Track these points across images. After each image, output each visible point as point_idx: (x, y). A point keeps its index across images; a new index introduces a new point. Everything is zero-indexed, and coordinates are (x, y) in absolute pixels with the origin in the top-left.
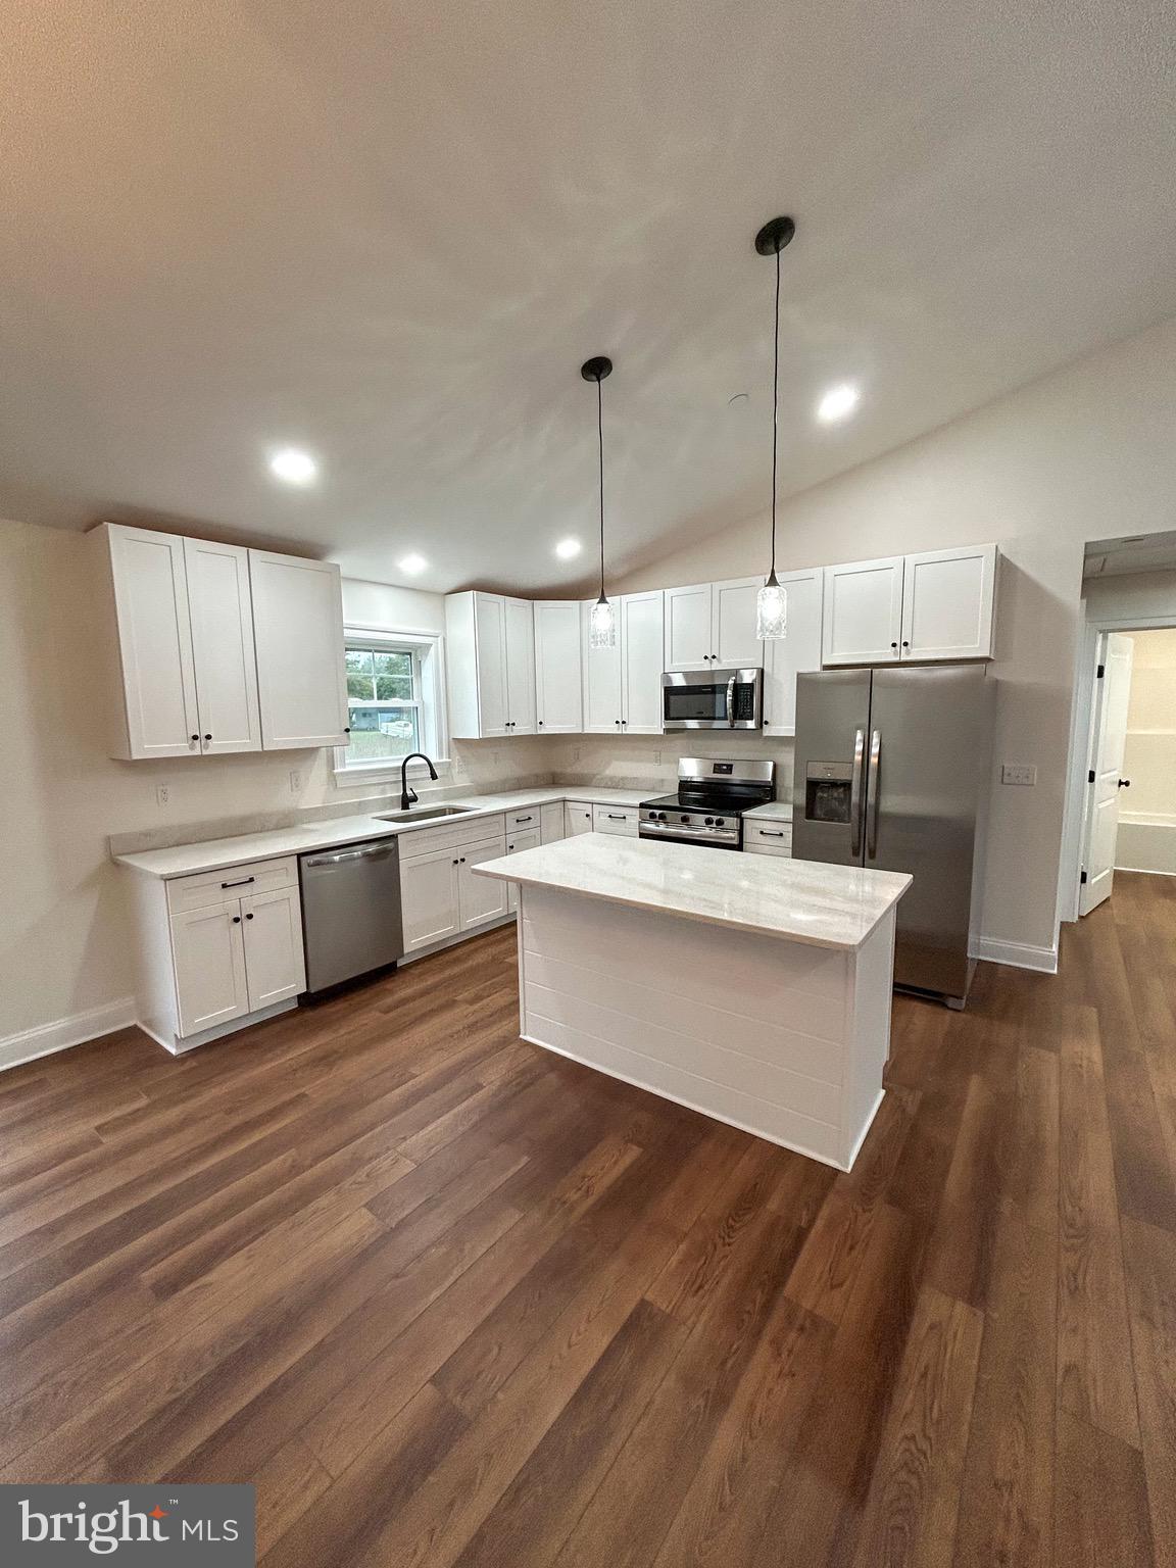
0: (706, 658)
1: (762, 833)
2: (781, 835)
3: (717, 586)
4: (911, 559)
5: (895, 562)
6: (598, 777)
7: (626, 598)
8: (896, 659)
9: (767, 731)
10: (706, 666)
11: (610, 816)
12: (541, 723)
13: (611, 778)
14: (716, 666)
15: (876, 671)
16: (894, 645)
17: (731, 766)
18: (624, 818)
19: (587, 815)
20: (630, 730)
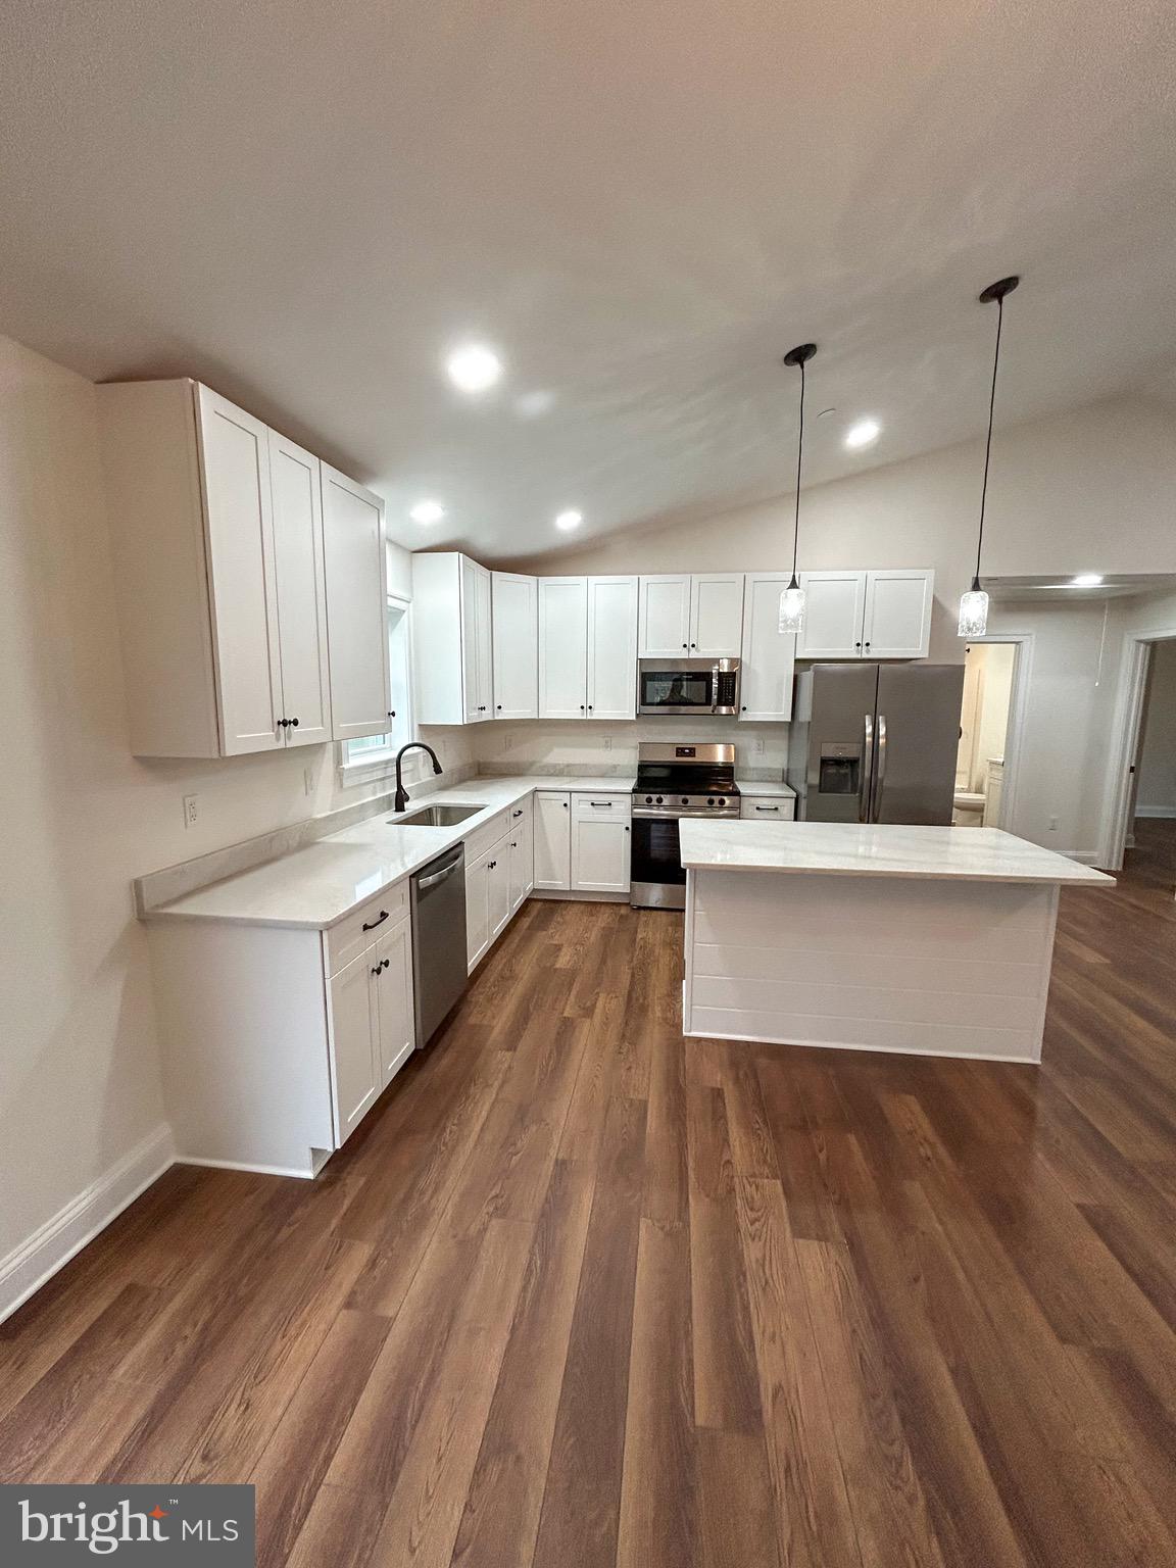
0: (685, 646)
1: (758, 808)
2: (776, 809)
3: (696, 578)
4: (873, 574)
5: (860, 575)
6: (538, 765)
7: (593, 579)
8: (859, 656)
9: (744, 717)
10: (683, 654)
11: (593, 804)
12: (500, 707)
13: (555, 766)
14: (694, 654)
15: (883, 666)
16: (858, 645)
17: (694, 749)
18: (610, 804)
19: (565, 805)
20: (597, 715)
